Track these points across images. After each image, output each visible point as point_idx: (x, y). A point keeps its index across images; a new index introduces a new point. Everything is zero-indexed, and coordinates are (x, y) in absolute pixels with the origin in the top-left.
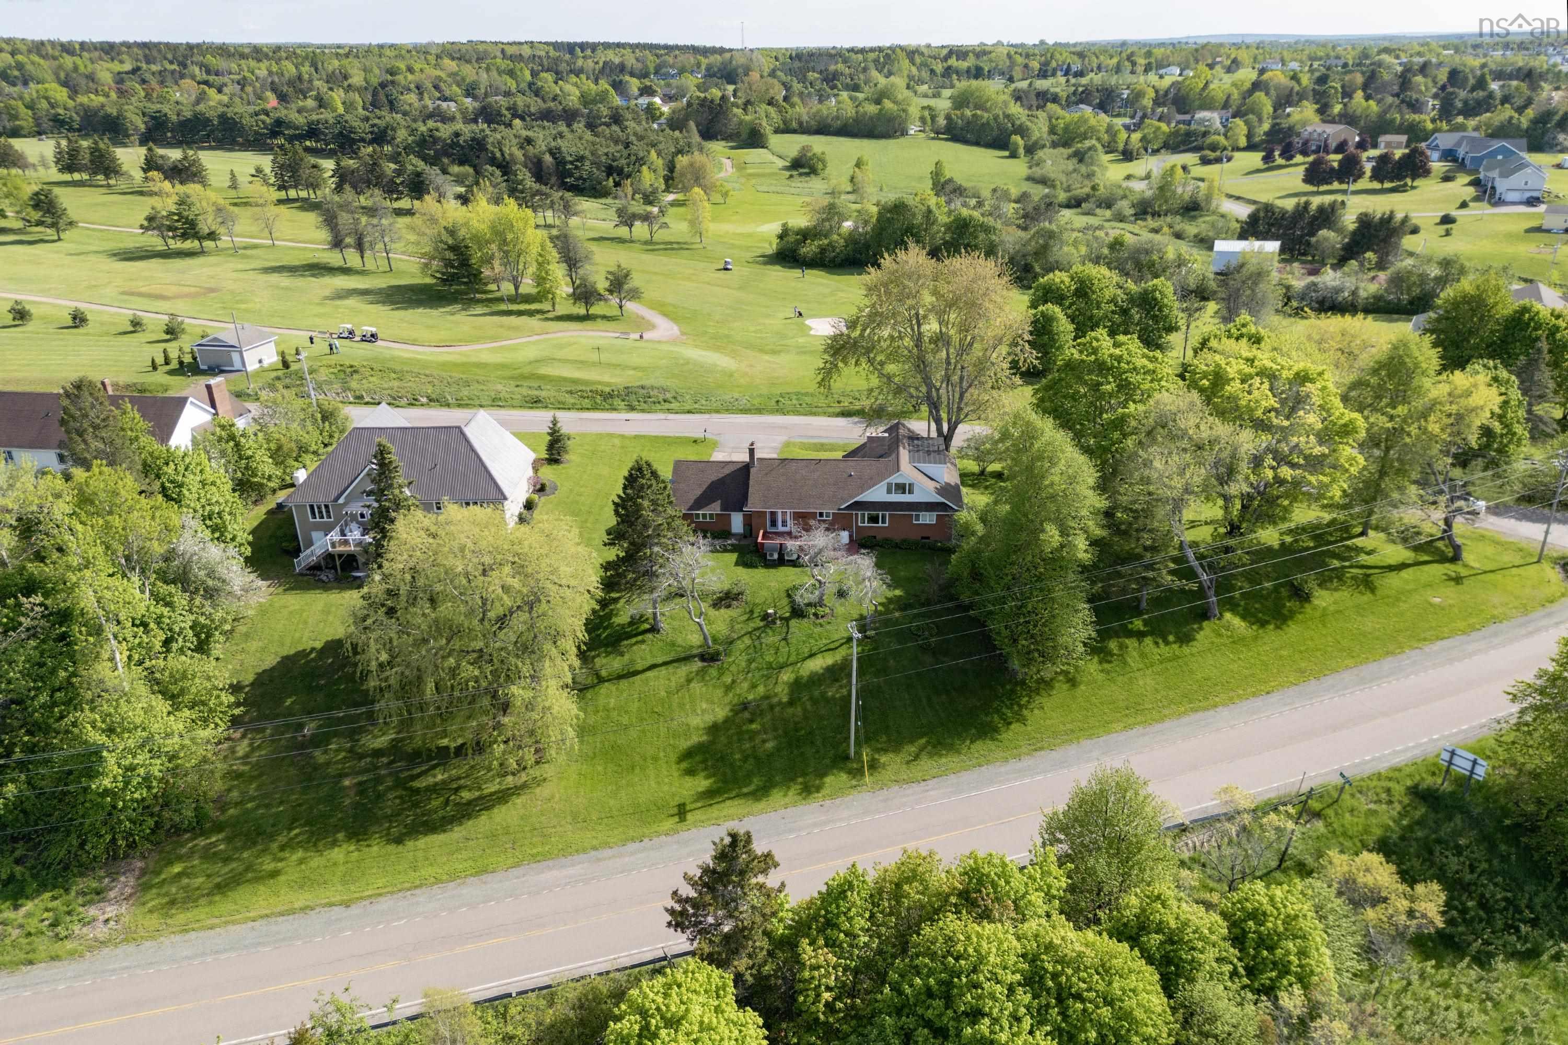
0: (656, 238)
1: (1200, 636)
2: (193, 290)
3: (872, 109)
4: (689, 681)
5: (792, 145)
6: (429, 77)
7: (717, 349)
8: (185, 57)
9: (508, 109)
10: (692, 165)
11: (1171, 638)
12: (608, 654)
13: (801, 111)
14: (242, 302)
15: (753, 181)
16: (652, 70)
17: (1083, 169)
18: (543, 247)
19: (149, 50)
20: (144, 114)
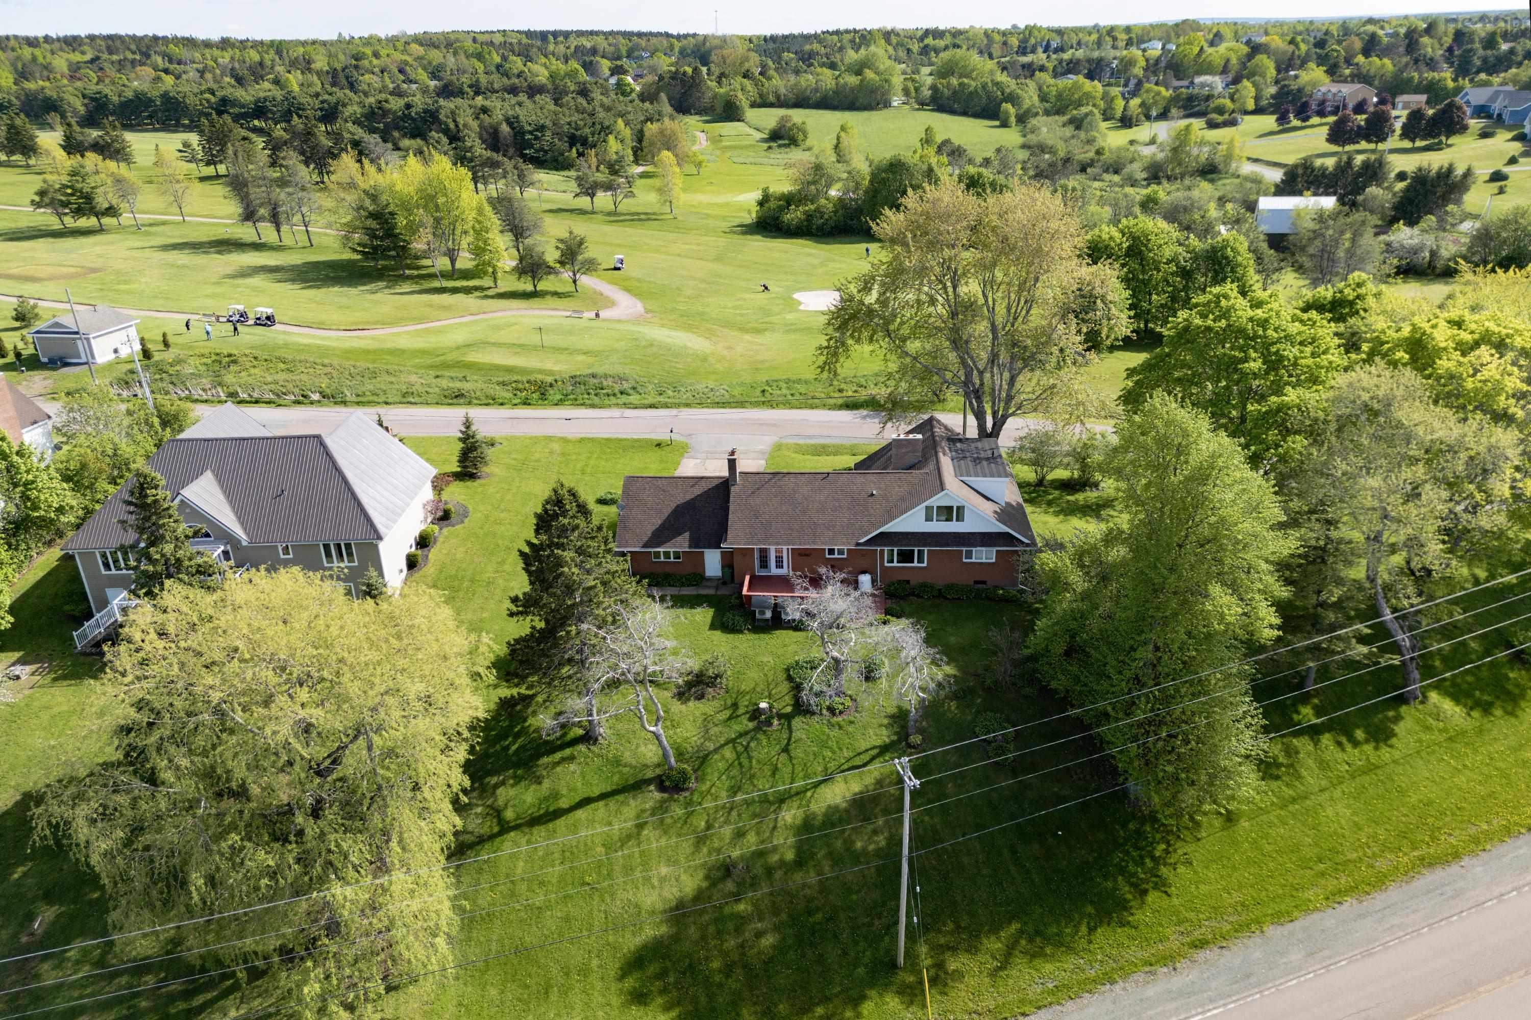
0: (621, 208)
1: (1400, 728)
2: (72, 270)
3: (852, 80)
4: (640, 826)
5: (770, 118)
6: (393, 62)
7: (689, 328)
8: (148, 47)
9: (470, 86)
10: (662, 132)
11: (1359, 734)
12: (518, 780)
13: (779, 83)
14: (125, 282)
15: (728, 154)
16: (624, 53)
17: (1082, 135)
18: (480, 211)
19: (113, 42)
20: (84, 96)
